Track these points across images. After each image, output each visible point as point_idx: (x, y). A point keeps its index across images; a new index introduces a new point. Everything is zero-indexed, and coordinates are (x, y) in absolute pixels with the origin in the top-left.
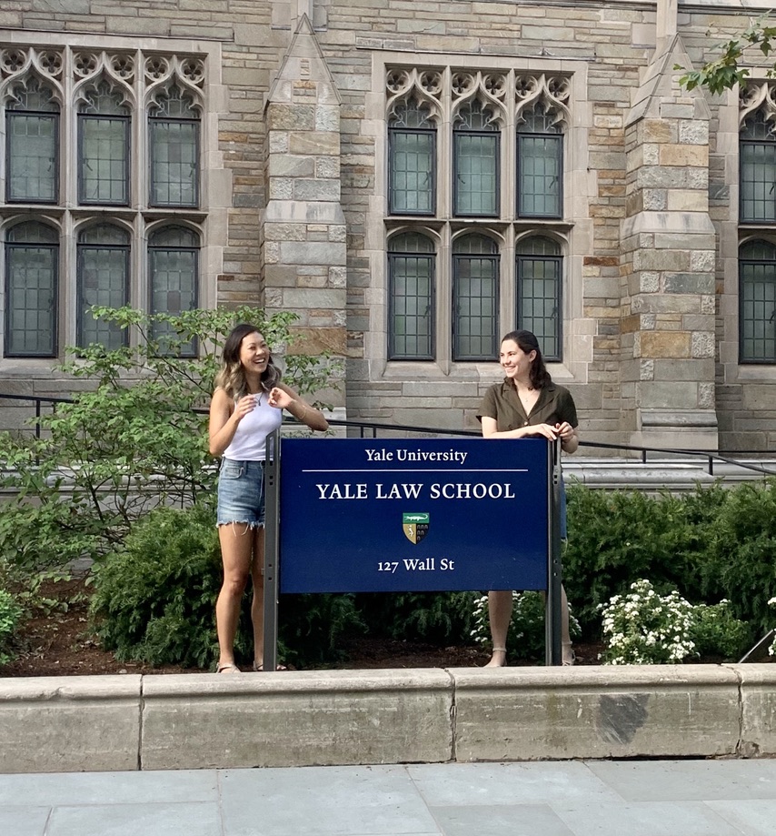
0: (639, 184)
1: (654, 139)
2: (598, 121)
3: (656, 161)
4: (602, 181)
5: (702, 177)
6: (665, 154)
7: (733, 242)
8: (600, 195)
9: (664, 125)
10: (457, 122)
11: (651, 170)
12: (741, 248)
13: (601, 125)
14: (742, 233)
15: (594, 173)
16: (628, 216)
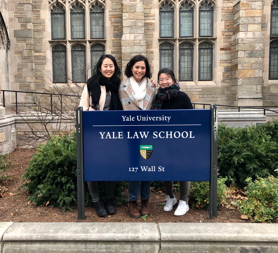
0: (238, 23)
1: (244, 8)
2: (225, 5)
3: (244, 16)
4: (226, 24)
5: (259, 20)
6: (247, 13)
7: (268, 41)
8: (225, 29)
9: (247, 4)
10: (180, 8)
11: (242, 19)
12: (270, 43)
13: (226, 6)
14: (271, 38)
15: (223, 21)
16: (234, 34)
